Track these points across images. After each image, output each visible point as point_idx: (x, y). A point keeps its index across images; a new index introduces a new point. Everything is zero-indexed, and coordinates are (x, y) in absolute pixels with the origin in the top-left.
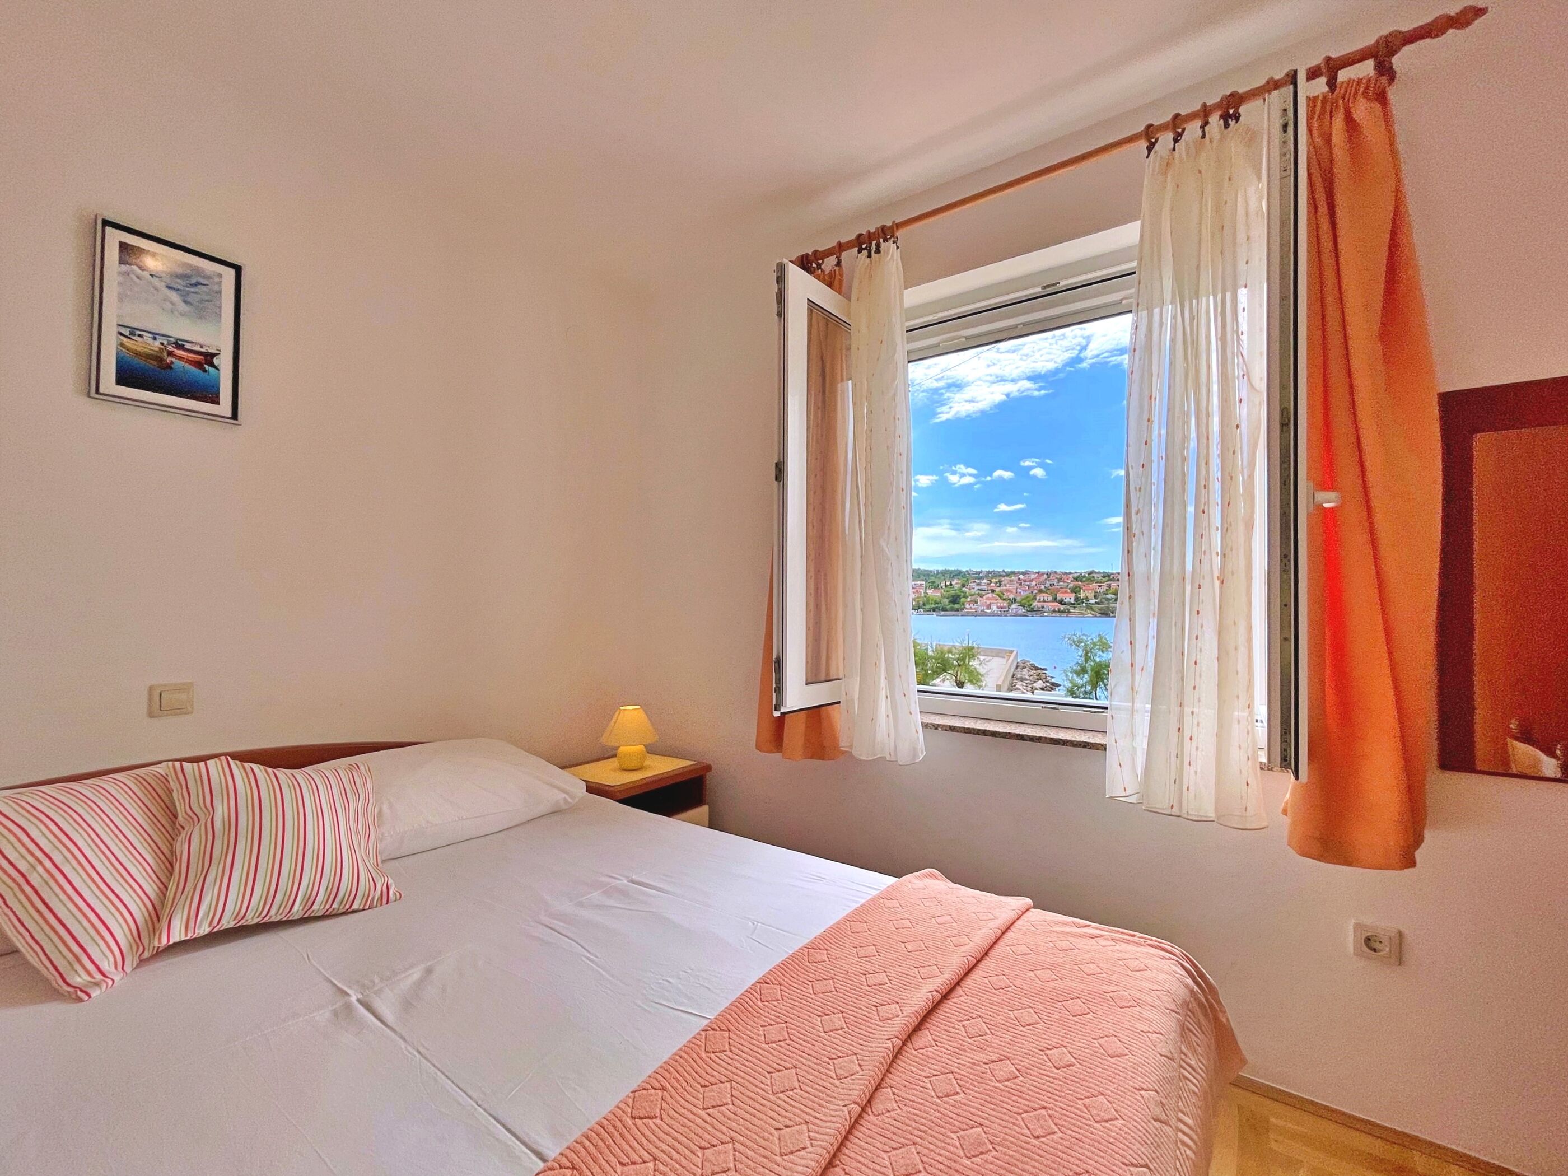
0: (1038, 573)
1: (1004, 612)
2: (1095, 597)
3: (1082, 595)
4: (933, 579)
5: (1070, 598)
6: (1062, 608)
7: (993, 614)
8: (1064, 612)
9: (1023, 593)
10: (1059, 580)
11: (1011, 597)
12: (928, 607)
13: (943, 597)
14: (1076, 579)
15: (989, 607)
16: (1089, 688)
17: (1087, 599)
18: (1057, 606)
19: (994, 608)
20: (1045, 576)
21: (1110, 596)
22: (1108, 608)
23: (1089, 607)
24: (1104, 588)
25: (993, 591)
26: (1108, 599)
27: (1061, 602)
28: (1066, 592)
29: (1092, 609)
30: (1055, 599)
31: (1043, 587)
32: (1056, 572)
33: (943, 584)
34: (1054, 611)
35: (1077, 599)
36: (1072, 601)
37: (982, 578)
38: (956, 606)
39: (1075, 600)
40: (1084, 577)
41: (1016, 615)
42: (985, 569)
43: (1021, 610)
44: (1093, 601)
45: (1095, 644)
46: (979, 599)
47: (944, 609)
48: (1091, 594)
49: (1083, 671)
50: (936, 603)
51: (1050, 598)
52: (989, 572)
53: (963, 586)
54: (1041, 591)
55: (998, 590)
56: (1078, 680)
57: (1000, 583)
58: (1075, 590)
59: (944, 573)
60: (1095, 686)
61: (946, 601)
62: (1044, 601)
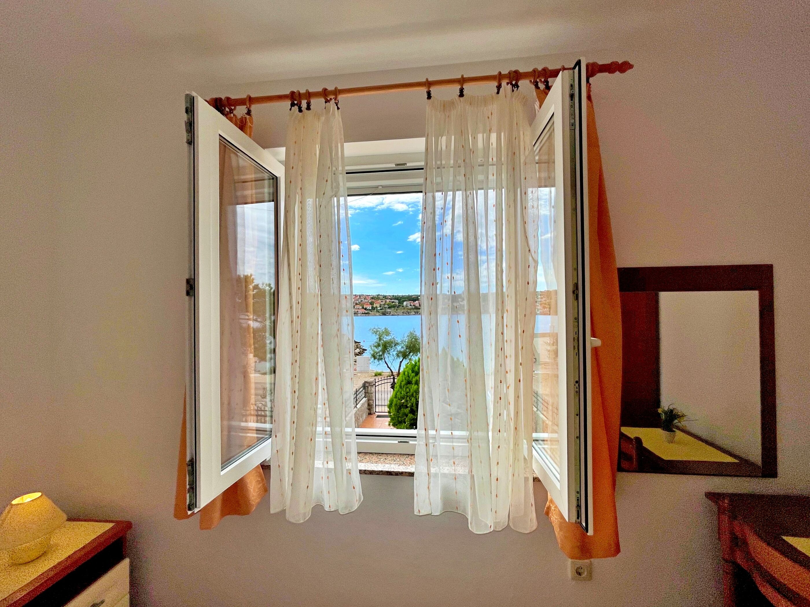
0: (355, 295)
2: (380, 307)
3: (375, 306)
5: (369, 307)
6: (366, 312)
8: (367, 314)
10: (365, 299)
14: (372, 298)
16: (381, 353)
17: (376, 307)
18: (364, 311)
20: (359, 297)
21: (386, 306)
22: (385, 311)
23: (378, 311)
24: (384, 302)
26: (385, 308)
27: (366, 309)
28: (368, 304)
29: (379, 312)
30: (363, 308)
31: (357, 302)
32: (363, 295)
34: (363, 313)
35: (372, 307)
36: (370, 308)
39: (372, 308)
40: (375, 297)
44: (379, 308)
45: (383, 332)
48: (378, 305)
49: (379, 345)
51: (361, 307)
56: (376, 350)
58: (372, 304)
60: (384, 352)
62: (358, 309)
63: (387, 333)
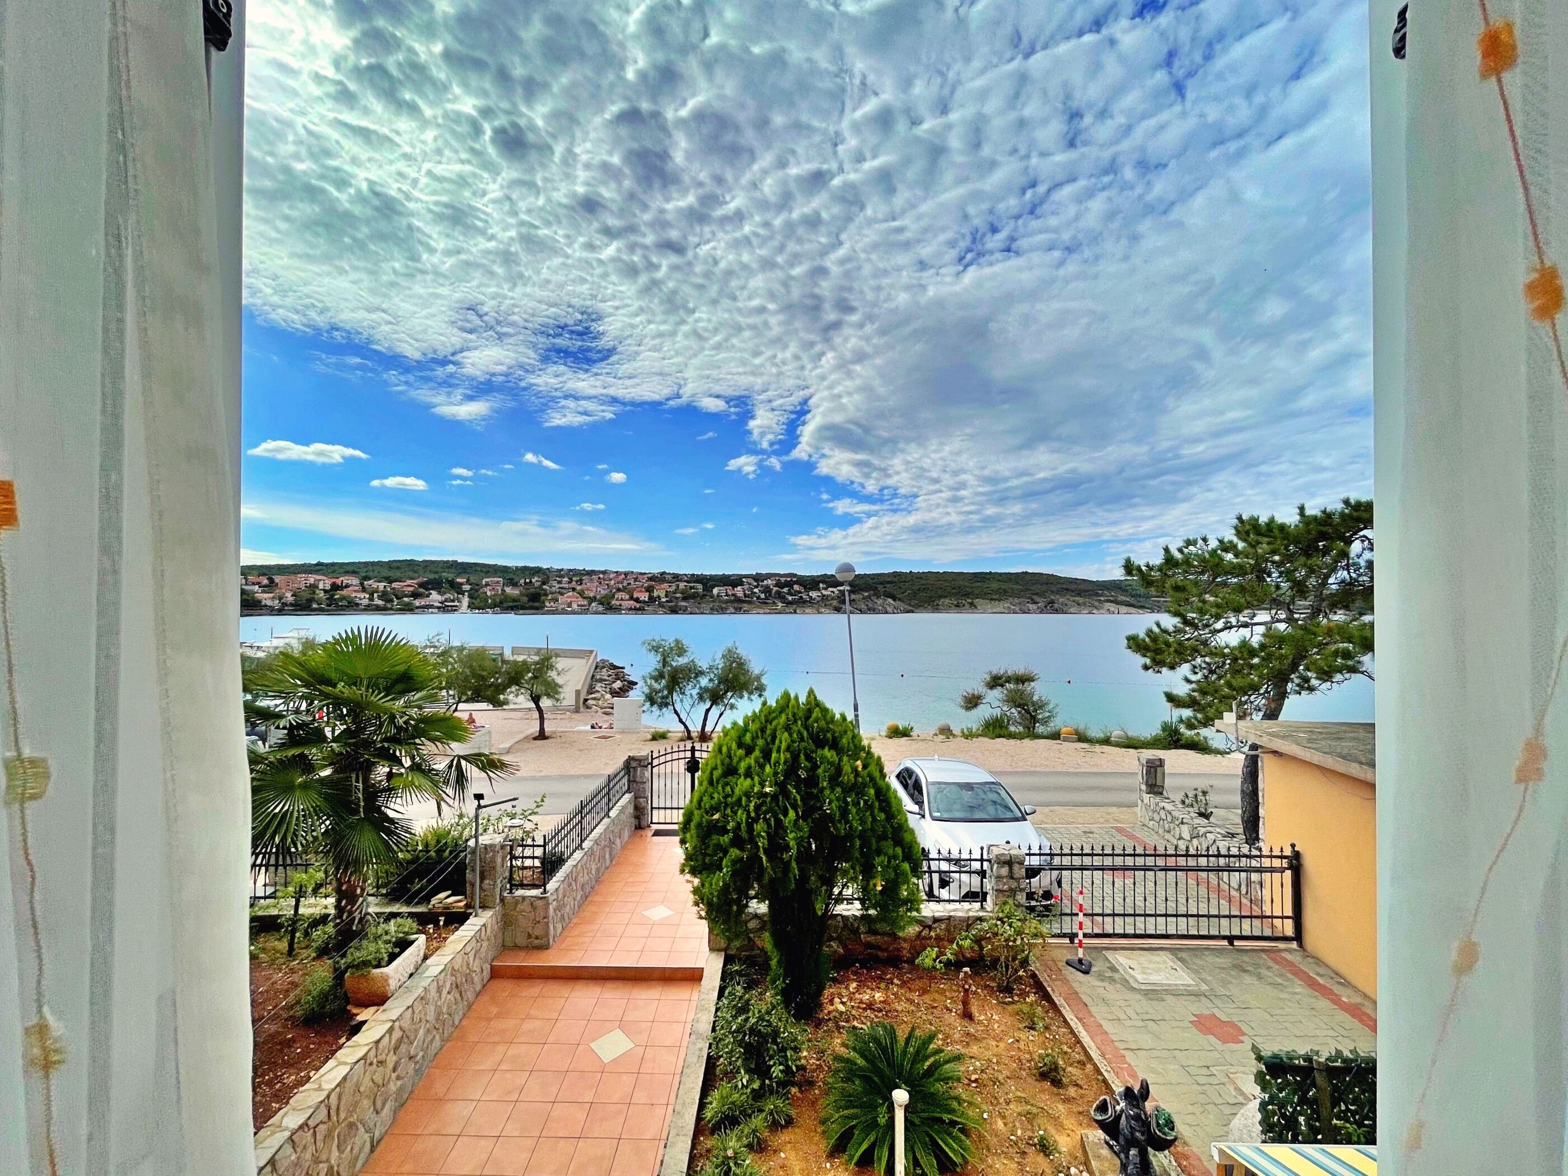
0: (617, 572)
1: (584, 611)
2: (666, 596)
3: (655, 594)
4: (511, 576)
5: (644, 596)
6: (638, 606)
7: (573, 613)
8: (639, 609)
9: (603, 591)
10: (636, 580)
11: (592, 595)
12: (505, 605)
13: (522, 594)
14: (650, 579)
15: (570, 605)
16: (666, 692)
17: (659, 597)
18: (633, 604)
19: (575, 606)
20: (623, 576)
21: (678, 595)
22: (676, 606)
23: (661, 605)
24: (674, 588)
25: (574, 589)
26: (676, 598)
27: (637, 600)
28: (641, 591)
29: (663, 607)
30: (632, 598)
31: (621, 586)
32: (633, 572)
33: (522, 581)
34: (631, 609)
35: (651, 598)
36: (647, 599)
37: (562, 576)
38: (536, 604)
39: (649, 599)
40: (657, 577)
41: (597, 613)
42: (566, 567)
43: (601, 608)
44: (664, 600)
45: (671, 649)
46: (560, 597)
47: (523, 608)
48: (662, 594)
49: (661, 676)
50: (514, 600)
51: (627, 597)
52: (570, 570)
53: (544, 583)
54: (619, 590)
55: (578, 588)
56: (656, 686)
57: (580, 582)
58: (650, 590)
59: (525, 569)
60: (671, 693)
61: (525, 599)
62: (622, 600)
63: (680, 650)
